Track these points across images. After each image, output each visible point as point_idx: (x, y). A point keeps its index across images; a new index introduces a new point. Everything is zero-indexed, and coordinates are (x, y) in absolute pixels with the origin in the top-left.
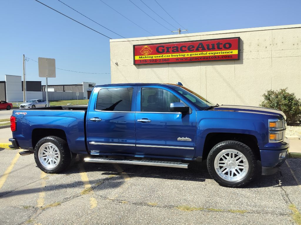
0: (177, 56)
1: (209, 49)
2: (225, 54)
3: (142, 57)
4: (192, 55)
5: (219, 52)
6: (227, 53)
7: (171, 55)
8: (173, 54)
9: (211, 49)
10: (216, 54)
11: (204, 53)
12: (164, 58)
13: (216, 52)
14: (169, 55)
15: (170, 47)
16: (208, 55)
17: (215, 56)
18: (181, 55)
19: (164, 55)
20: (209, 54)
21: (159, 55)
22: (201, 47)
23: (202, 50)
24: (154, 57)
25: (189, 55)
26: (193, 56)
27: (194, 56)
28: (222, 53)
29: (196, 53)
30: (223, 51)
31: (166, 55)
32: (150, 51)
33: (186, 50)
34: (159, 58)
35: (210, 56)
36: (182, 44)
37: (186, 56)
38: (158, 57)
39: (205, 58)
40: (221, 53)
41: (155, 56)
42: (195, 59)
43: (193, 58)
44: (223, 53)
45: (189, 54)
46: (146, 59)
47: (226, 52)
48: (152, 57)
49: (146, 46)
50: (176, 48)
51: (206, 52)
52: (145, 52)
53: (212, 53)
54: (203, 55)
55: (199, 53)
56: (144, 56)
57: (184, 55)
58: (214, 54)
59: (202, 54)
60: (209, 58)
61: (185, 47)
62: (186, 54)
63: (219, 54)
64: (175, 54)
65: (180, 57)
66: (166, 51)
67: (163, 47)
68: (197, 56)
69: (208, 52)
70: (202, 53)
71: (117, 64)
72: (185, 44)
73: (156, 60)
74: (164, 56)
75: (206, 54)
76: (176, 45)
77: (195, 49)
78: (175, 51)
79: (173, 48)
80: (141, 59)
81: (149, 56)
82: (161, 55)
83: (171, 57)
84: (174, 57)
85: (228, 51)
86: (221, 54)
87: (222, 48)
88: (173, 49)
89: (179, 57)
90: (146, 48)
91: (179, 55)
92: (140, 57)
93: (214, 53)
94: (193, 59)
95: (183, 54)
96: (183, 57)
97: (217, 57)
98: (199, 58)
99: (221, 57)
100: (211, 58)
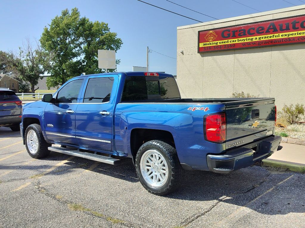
0: (244, 41)
1: (282, 30)
2: (302, 35)
3: (206, 44)
4: (261, 38)
5: (294, 33)
7: (237, 39)
8: (239, 39)
10: (291, 36)
11: (276, 35)
12: (229, 43)
13: (291, 33)
14: (234, 40)
15: (237, 31)
16: (281, 37)
17: (289, 38)
18: (248, 39)
19: (229, 40)
21: (224, 41)
22: (272, 29)
23: (273, 31)
24: (219, 43)
25: (258, 39)
26: (262, 40)
27: (264, 39)
28: (298, 34)
29: (266, 36)
30: (299, 32)
31: (232, 40)
32: (215, 36)
33: (254, 33)
34: (224, 44)
35: (282, 39)
36: (251, 26)
37: (254, 40)
38: (223, 42)
39: (277, 41)
40: (296, 34)
41: (220, 41)
42: (264, 43)
43: (262, 42)
44: (300, 34)
45: (258, 37)
46: (211, 45)
47: (303, 33)
48: (217, 43)
49: (211, 32)
50: (243, 32)
51: (277, 34)
52: (209, 38)
53: (286, 35)
54: (274, 38)
55: (270, 35)
56: (209, 43)
57: (252, 39)
58: (288, 36)
59: (273, 37)
60: (281, 41)
61: (254, 29)
62: (254, 37)
63: (294, 36)
64: (241, 39)
65: (248, 41)
66: (232, 35)
67: (229, 31)
68: (267, 39)
69: (281, 34)
70: (273, 36)
71: (182, 53)
72: (252, 26)
73: (221, 46)
74: (229, 42)
75: (278, 36)
76: (243, 28)
77: (265, 31)
78: (242, 35)
79: (240, 31)
80: (206, 46)
81: (213, 42)
82: (226, 41)
83: (237, 42)
84: (240, 42)
86: (297, 36)
87: (298, 28)
88: (239, 33)
89: (245, 41)
90: (211, 34)
91: (246, 40)
92: (204, 44)
93: (288, 34)
94: (262, 44)
95: (250, 38)
96: (250, 41)
97: (292, 40)
98: (269, 42)
99: (297, 40)
100: (284, 41)
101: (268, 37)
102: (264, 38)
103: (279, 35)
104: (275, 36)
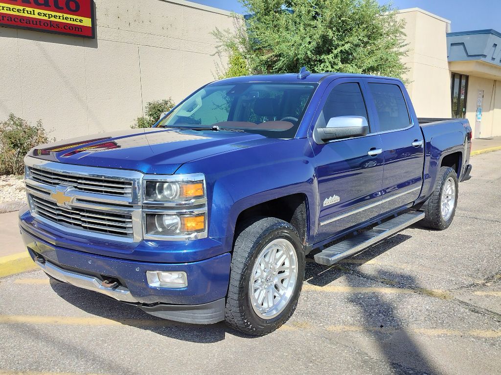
1: (38, 4)
2: (68, 22)
4: (2, 8)
5: (57, 14)
6: (73, 21)
9: (42, 5)
10: (53, 19)
11: (28, 9)
13: (53, 13)
16: (37, 16)
17: (51, 21)
20: (38, 14)
26: (2, 11)
27: (6, 12)
28: (63, 19)
29: (11, 6)
30: (65, 15)
35: (40, 20)
39: (31, 22)
40: (61, 18)
42: (8, 20)
43: (3, 17)
44: (66, 19)
47: (71, 18)
51: (31, 9)
53: (45, 15)
54: (26, 15)
55: (17, 7)
58: (49, 18)
59: (24, 12)
60: (38, 23)
63: (57, 20)
68: (11, 13)
69: (37, 11)
70: (24, 10)
75: (32, 13)
85: (75, 17)
86: (61, 20)
87: (62, 8)
93: (49, 15)
94: (3, 19)
97: (55, 26)
98: (16, 20)
99: (63, 28)
100: (42, 24)
101: (14, 10)
102: (7, 10)
103: (34, 11)
104: (27, 11)
